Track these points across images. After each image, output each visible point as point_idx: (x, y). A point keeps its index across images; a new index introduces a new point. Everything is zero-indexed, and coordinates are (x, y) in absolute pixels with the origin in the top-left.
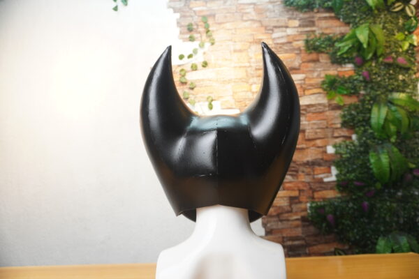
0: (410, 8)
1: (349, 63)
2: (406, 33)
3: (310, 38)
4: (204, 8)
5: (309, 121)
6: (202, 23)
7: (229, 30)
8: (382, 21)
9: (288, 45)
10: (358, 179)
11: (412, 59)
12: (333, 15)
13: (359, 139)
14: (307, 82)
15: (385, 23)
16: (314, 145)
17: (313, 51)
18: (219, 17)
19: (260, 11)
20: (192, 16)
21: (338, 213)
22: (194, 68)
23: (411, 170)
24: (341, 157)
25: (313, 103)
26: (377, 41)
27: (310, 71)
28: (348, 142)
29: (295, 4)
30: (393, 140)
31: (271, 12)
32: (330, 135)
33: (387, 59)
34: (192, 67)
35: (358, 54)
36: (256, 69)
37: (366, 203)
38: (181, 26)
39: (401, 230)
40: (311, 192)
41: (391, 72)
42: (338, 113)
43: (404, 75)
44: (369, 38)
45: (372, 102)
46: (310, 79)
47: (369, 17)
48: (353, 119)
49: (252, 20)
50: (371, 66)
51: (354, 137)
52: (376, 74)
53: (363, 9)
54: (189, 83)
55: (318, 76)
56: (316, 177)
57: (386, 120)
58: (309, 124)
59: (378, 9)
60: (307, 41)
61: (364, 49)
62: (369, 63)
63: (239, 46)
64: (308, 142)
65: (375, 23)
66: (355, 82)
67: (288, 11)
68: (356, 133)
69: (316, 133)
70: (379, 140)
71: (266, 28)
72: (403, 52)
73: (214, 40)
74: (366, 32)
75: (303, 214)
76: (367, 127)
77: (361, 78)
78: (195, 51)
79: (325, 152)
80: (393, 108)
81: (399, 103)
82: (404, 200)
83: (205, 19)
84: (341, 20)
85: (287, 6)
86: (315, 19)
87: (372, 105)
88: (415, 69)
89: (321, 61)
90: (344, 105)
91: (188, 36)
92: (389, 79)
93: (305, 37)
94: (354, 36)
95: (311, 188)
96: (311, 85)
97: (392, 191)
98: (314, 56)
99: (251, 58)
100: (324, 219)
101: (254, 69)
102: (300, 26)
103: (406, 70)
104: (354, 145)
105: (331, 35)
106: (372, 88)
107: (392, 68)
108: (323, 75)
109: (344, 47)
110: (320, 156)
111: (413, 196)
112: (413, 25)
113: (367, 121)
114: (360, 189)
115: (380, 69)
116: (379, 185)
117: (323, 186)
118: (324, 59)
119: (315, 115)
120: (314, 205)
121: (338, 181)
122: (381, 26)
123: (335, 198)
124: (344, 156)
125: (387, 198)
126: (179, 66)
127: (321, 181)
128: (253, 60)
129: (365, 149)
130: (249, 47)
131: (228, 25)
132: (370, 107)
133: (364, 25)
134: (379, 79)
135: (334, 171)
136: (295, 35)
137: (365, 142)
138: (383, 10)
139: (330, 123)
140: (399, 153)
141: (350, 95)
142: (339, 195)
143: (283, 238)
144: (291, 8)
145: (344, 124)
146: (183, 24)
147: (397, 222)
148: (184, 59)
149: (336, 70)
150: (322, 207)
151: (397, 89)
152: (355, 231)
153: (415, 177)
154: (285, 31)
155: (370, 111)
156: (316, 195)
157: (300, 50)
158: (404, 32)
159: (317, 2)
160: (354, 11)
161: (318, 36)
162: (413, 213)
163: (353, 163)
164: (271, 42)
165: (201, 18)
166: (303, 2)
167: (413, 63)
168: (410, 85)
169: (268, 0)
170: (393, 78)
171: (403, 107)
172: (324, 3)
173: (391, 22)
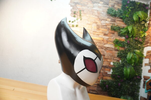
0: (146, 24)
1: (124, 37)
2: (144, 32)
3: (113, 26)
4: (81, 8)
5: (107, 52)
6: (79, 12)
7: (87, 16)
8: (137, 26)
9: (106, 26)
10: (119, 75)
11: (144, 40)
12: (122, 20)
13: (122, 62)
14: (109, 40)
15: (138, 27)
16: (107, 61)
17: (113, 30)
18: (85, 11)
19: (99, 13)
20: (76, 9)
21: (110, 85)
22: (73, 26)
23: (136, 76)
24: (115, 67)
25: (109, 47)
26: (134, 32)
27: (111, 36)
28: (118, 62)
29: (110, 14)
30: (133, 65)
31: (102, 14)
32: (113, 58)
33: (136, 38)
34: (72, 25)
35: (127, 34)
37: (120, 84)
39: (129, 95)
40: (102, 76)
41: (136, 43)
42: (117, 52)
43: (140, 45)
44: (132, 30)
45: (128, 51)
46: (110, 39)
47: (133, 24)
48: (121, 55)
49: (96, 15)
50: (130, 39)
51: (120, 61)
52: (131, 42)
53: (132, 21)
55: (113, 38)
56: (105, 71)
57: (132, 58)
58: (107, 54)
59: (137, 22)
60: (112, 27)
61: (129, 33)
62: (130, 38)
63: (89, 23)
64: (105, 59)
65: (134, 26)
66: (125, 43)
67: (108, 15)
68: (121, 60)
69: (108, 57)
70: (128, 64)
71: (100, 19)
72: (141, 37)
73: (82, 19)
74: (131, 28)
75: (98, 83)
76: (125, 59)
77: (127, 43)
78: (75, 21)
79: (110, 64)
80: (135, 54)
81: (137, 53)
82: (132, 85)
83: (80, 11)
84: (124, 22)
85: (108, 14)
86: (116, 20)
87: (128, 52)
88: (144, 44)
89: (115, 34)
90: (119, 50)
91: (73, 15)
92: (135, 45)
93: (111, 25)
94: (127, 29)
95: (103, 75)
96: (110, 41)
97: (129, 81)
98: (113, 32)
99: (92, 27)
100: (105, 86)
101: (93, 31)
102: (111, 21)
103: (141, 43)
104: (120, 64)
105: (120, 26)
106: (129, 47)
107: (137, 42)
108: (115, 39)
109: (123, 31)
110: (108, 65)
111: (135, 84)
112: (146, 29)
113: (125, 57)
114: (119, 78)
115: (133, 41)
116: (125, 79)
117: (107, 75)
118: (116, 33)
119: (109, 51)
120: (103, 81)
121: (112, 74)
122: (136, 27)
123: (110, 80)
124: (116, 66)
125: (127, 83)
127: (106, 73)
128: (93, 28)
129: (123, 66)
130: (93, 24)
131: (87, 15)
132: (127, 52)
133: (130, 26)
134: (132, 44)
135: (112, 71)
136: (108, 24)
137: (124, 63)
138: (138, 23)
139: (113, 55)
140: (133, 70)
141: (122, 47)
142: (111, 79)
143: (90, 89)
144: (109, 15)
145: (118, 56)
146: (73, 11)
147: (128, 92)
148: (70, 22)
149: (119, 38)
150: (105, 82)
151: (137, 49)
152: (114, 92)
153: (137, 78)
154: (106, 22)
155: (127, 54)
156: (104, 78)
157: (109, 29)
158: (143, 31)
159: (118, 15)
160: (129, 21)
161: (116, 26)
162: (134, 90)
163: (118, 69)
164: (100, 24)
165: (79, 10)
166: (113, 14)
167: (144, 42)
168: (142, 49)
169: (102, 10)
170: (137, 45)
171: (138, 55)
172: (120, 16)
173: (140, 27)
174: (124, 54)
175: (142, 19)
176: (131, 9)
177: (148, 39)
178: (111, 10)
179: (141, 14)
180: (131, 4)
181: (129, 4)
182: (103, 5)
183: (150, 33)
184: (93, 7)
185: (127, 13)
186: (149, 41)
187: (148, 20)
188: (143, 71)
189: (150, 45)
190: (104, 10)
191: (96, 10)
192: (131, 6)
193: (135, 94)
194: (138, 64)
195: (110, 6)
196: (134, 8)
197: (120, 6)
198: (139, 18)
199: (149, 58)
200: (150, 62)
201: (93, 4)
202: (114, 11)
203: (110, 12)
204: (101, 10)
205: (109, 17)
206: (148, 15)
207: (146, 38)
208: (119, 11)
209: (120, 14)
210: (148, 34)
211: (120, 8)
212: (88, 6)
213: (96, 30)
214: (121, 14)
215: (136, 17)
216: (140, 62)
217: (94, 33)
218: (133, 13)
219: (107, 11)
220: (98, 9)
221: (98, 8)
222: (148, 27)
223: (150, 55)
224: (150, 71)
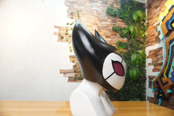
0: (145, 24)
1: (126, 38)
3: (114, 27)
4: (78, 8)
6: (76, 13)
9: (107, 27)
11: (145, 40)
12: (122, 20)
15: (138, 27)
17: (115, 31)
18: (83, 12)
19: (98, 14)
20: (73, 9)
23: (141, 77)
26: (135, 32)
27: (113, 38)
29: (110, 14)
30: (137, 66)
31: (102, 15)
33: (138, 38)
35: (129, 35)
37: (127, 87)
39: (137, 97)
41: (138, 43)
43: (142, 45)
44: (134, 30)
45: (132, 52)
46: (113, 41)
47: (133, 23)
48: (126, 57)
49: (95, 16)
50: (132, 40)
52: (134, 43)
53: (132, 20)
54: (69, 35)
55: (116, 40)
57: (136, 59)
59: (136, 22)
60: (113, 28)
61: (131, 34)
63: (89, 25)
65: (135, 26)
66: (127, 45)
67: (108, 16)
70: (133, 65)
71: (100, 20)
72: (142, 37)
74: (133, 28)
76: (130, 61)
77: (129, 44)
78: (73, 23)
80: (138, 55)
81: (140, 54)
82: (139, 87)
83: (78, 12)
84: (125, 23)
85: (108, 14)
86: (116, 20)
87: (132, 53)
88: (145, 43)
89: (117, 35)
90: (123, 52)
91: (71, 17)
92: (138, 45)
93: (112, 26)
94: (129, 29)
96: (113, 43)
97: (135, 84)
98: (115, 33)
102: (111, 22)
103: (143, 43)
105: (121, 27)
106: (132, 47)
108: (117, 40)
109: (125, 32)
111: (141, 86)
112: (146, 29)
113: (130, 59)
114: (126, 82)
115: (135, 41)
116: (131, 81)
118: (118, 35)
125: (134, 86)
126: (66, 27)
130: (93, 26)
131: (86, 16)
133: (132, 26)
134: (134, 45)
136: (109, 25)
137: (129, 66)
138: (138, 22)
140: (139, 71)
141: (125, 49)
146: (69, 11)
147: (136, 94)
148: (69, 25)
149: (122, 39)
151: (140, 49)
152: (123, 97)
153: (142, 79)
154: (106, 22)
155: (131, 55)
157: (111, 30)
158: (143, 31)
159: (118, 15)
160: (129, 21)
161: (117, 26)
162: (141, 92)
164: (101, 25)
165: (76, 11)
166: (113, 14)
167: (145, 42)
168: (143, 49)
169: (101, 10)
170: (139, 45)
171: (141, 55)
172: (120, 16)
173: (140, 27)
174: (128, 55)
175: (141, 19)
176: (130, 9)
177: (148, 38)
178: (111, 10)
179: (139, 13)
180: (129, 3)
181: (127, 3)
182: (101, 4)
183: (150, 32)
184: (92, 7)
185: (127, 13)
186: (150, 41)
187: (147, 19)
188: (147, 71)
189: (151, 44)
190: (104, 10)
191: (95, 10)
192: (129, 5)
193: (142, 96)
194: (142, 65)
195: (109, 6)
196: (133, 8)
197: (119, 6)
198: (139, 18)
199: (152, 58)
200: (153, 61)
201: (92, 3)
202: (114, 11)
203: (110, 12)
204: (100, 10)
205: (109, 17)
206: (146, 14)
207: (147, 38)
208: (118, 11)
209: (119, 14)
210: (148, 33)
211: (119, 7)
212: (85, 5)
214: (121, 14)
215: (136, 17)
216: (144, 63)
218: (132, 12)
219: (106, 10)
220: (97, 9)
221: (97, 7)
222: (148, 26)
223: (153, 54)
224: (154, 70)
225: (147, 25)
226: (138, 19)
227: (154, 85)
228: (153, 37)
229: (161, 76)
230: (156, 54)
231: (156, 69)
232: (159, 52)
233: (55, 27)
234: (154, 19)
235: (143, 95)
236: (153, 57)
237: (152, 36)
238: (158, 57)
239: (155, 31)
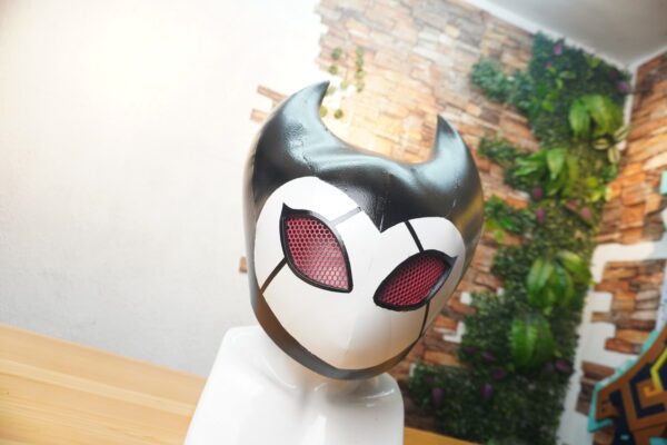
0: (614, 153)
1: (525, 190)
2: (601, 181)
3: (488, 139)
4: (366, 37)
6: (354, 55)
7: (388, 80)
8: (580, 154)
10: (489, 351)
11: (598, 217)
12: (524, 120)
13: (507, 295)
15: (581, 158)
17: (486, 157)
18: (381, 57)
19: (437, 75)
20: (344, 39)
21: (449, 390)
23: (554, 359)
24: (477, 313)
26: (568, 177)
28: (492, 295)
29: (484, 85)
30: (548, 311)
31: (450, 82)
32: (471, 277)
33: (571, 204)
35: (540, 182)
36: (407, 151)
38: (324, 47)
39: (519, 437)
40: (422, 348)
41: (570, 223)
42: (491, 252)
43: (583, 231)
44: (561, 169)
45: (536, 253)
47: (566, 142)
48: (507, 266)
49: (423, 82)
50: (548, 205)
51: (500, 292)
52: (551, 218)
53: (563, 129)
56: (435, 329)
57: (548, 283)
59: (579, 137)
60: (483, 142)
61: (550, 180)
62: (548, 201)
63: (393, 110)
65: (571, 152)
66: (525, 219)
67: (472, 90)
68: (505, 287)
70: (531, 306)
71: (437, 100)
72: (589, 204)
73: (363, 85)
74: (560, 160)
75: (403, 376)
76: (521, 284)
77: (533, 217)
79: (457, 299)
80: (560, 270)
81: (569, 266)
82: (536, 397)
83: (361, 51)
85: (473, 83)
86: (502, 116)
87: (536, 257)
88: (598, 230)
89: (492, 174)
90: (503, 245)
91: (329, 64)
92: (566, 231)
93: (482, 134)
94: (543, 159)
95: (424, 343)
97: (524, 380)
98: (485, 163)
99: (404, 132)
100: (429, 392)
101: (403, 149)
102: (481, 117)
103: (587, 227)
104: (498, 303)
105: (515, 146)
106: (542, 235)
107: (572, 218)
109: (526, 167)
111: (547, 394)
112: (611, 174)
113: (523, 276)
114: (486, 364)
115: (558, 214)
116: (511, 367)
117: (442, 346)
118: (496, 172)
120: (422, 368)
121: (462, 344)
122: (576, 159)
123: (450, 367)
124: (482, 313)
125: (516, 388)
127: (439, 338)
129: (508, 313)
130: (407, 117)
131: (389, 75)
132: (530, 256)
133: (558, 151)
134: (553, 226)
135: (461, 329)
136: (470, 127)
137: (513, 303)
138: (585, 141)
140: (548, 332)
141: (511, 233)
142: (457, 365)
144: (479, 89)
145: (495, 270)
146: (327, 43)
147: (518, 424)
149: (506, 193)
150: (431, 375)
151: (568, 247)
152: (464, 421)
153: (557, 370)
155: (530, 263)
156: (429, 355)
158: (598, 178)
159: (512, 95)
160: (551, 128)
161: (499, 140)
162: (540, 418)
163: (489, 325)
165: (355, 48)
166: (494, 87)
167: (597, 222)
168: (585, 249)
169: (451, 64)
170: (569, 232)
171: (572, 274)
172: (520, 100)
173: (589, 160)
174: (518, 261)
175: (601, 129)
176: (567, 82)
177: (615, 211)
178: (488, 72)
179: (599, 106)
180: (567, 59)
181: (560, 56)
182: (458, 43)
183: (625, 191)
184: (417, 44)
185: (548, 96)
186: (617, 223)
189: (622, 237)
190: (461, 64)
191: (428, 59)
192: (565, 69)
193: (542, 436)
194: (565, 313)
195: (486, 54)
196: (577, 80)
197: (524, 61)
198: (593, 124)
199: (614, 293)
200: (616, 307)
201: (419, 31)
202: (500, 76)
203: (483, 79)
204: (446, 62)
205: (476, 98)
206: (622, 115)
207: (609, 209)
208: (518, 82)
209: (519, 93)
210: (617, 192)
211: (523, 67)
212: (394, 33)
213: (417, 147)
214: (526, 95)
215: (582, 119)
216: (577, 305)
217: (408, 156)
218: (568, 98)
219: (469, 69)
220: (435, 56)
221: (437, 51)
222: (622, 165)
223: (623, 279)
224: (612, 345)
225: (621, 160)
226: (587, 127)
227: (601, 403)
228: (637, 212)
229: (640, 374)
230: (634, 281)
231: (621, 340)
232: (649, 274)
233: (262, 91)
234: (653, 140)
235: (547, 434)
236: (619, 292)
237: (634, 206)
238: (640, 296)
239: (648, 188)
